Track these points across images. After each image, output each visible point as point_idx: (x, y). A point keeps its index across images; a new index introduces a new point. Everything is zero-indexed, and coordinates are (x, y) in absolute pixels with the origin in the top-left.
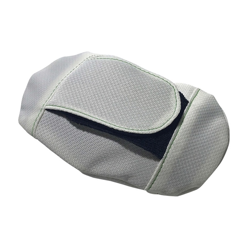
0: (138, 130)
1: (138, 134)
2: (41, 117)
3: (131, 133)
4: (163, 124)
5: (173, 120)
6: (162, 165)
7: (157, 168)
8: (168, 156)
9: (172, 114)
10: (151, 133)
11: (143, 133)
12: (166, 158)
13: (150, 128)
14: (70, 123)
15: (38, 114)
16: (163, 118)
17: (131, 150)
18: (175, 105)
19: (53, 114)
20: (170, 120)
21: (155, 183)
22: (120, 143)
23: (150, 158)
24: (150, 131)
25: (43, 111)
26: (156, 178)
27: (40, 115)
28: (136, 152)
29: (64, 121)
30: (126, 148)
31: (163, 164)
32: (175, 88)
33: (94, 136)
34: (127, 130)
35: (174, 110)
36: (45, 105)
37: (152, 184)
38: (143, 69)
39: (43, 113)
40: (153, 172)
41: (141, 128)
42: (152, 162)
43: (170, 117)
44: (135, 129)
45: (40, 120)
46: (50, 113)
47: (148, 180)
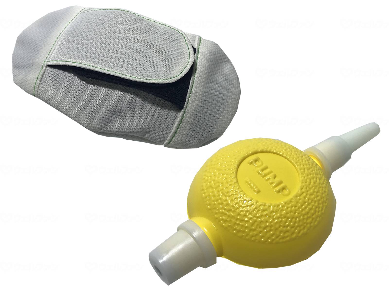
0: (157, 80)
1: (158, 84)
2: (43, 74)
3: (150, 84)
4: (180, 73)
5: (189, 68)
6: (183, 116)
7: (179, 119)
8: (189, 106)
9: (187, 61)
10: (171, 82)
11: (163, 82)
12: (186, 108)
13: (169, 77)
14: (78, 78)
15: (39, 72)
16: (179, 67)
17: (149, 102)
18: (188, 52)
19: (57, 70)
20: (187, 67)
21: (176, 136)
22: (136, 95)
23: (170, 109)
24: (170, 80)
25: (44, 67)
26: (177, 130)
27: (42, 71)
28: (154, 103)
29: (70, 76)
30: (144, 100)
31: (184, 114)
32: (184, 35)
33: (107, 89)
34: (145, 81)
35: (188, 58)
36: (46, 61)
37: (173, 137)
38: (148, 18)
39: (45, 70)
40: (173, 124)
41: (160, 78)
42: (172, 113)
43: (186, 65)
44: (153, 79)
45: (42, 77)
46: (52, 69)
47: (168, 134)
